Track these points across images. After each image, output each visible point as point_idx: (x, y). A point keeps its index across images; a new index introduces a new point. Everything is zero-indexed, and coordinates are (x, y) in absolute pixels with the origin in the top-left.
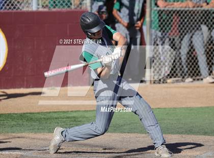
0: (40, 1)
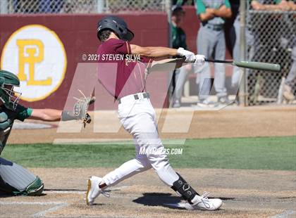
0: (107, 2)
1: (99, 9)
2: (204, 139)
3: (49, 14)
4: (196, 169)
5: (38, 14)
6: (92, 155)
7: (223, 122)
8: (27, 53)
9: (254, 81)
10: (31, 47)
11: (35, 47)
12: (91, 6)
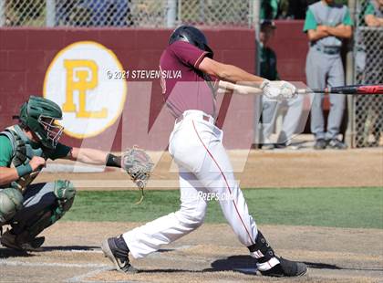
0: (180, 14)
1: (170, 23)
2: (294, 189)
3: (106, 28)
4: (279, 226)
6: (151, 206)
7: (321, 167)
9: (363, 116)
10: (81, 69)
11: (87, 69)
12: (159, 19)
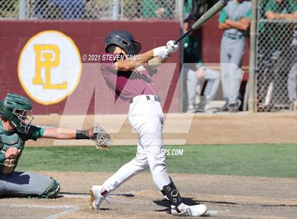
0: (122, 8)
1: (114, 16)
5: (55, 20)
6: (104, 159)
8: (44, 57)
11: (51, 52)
12: (106, 12)
